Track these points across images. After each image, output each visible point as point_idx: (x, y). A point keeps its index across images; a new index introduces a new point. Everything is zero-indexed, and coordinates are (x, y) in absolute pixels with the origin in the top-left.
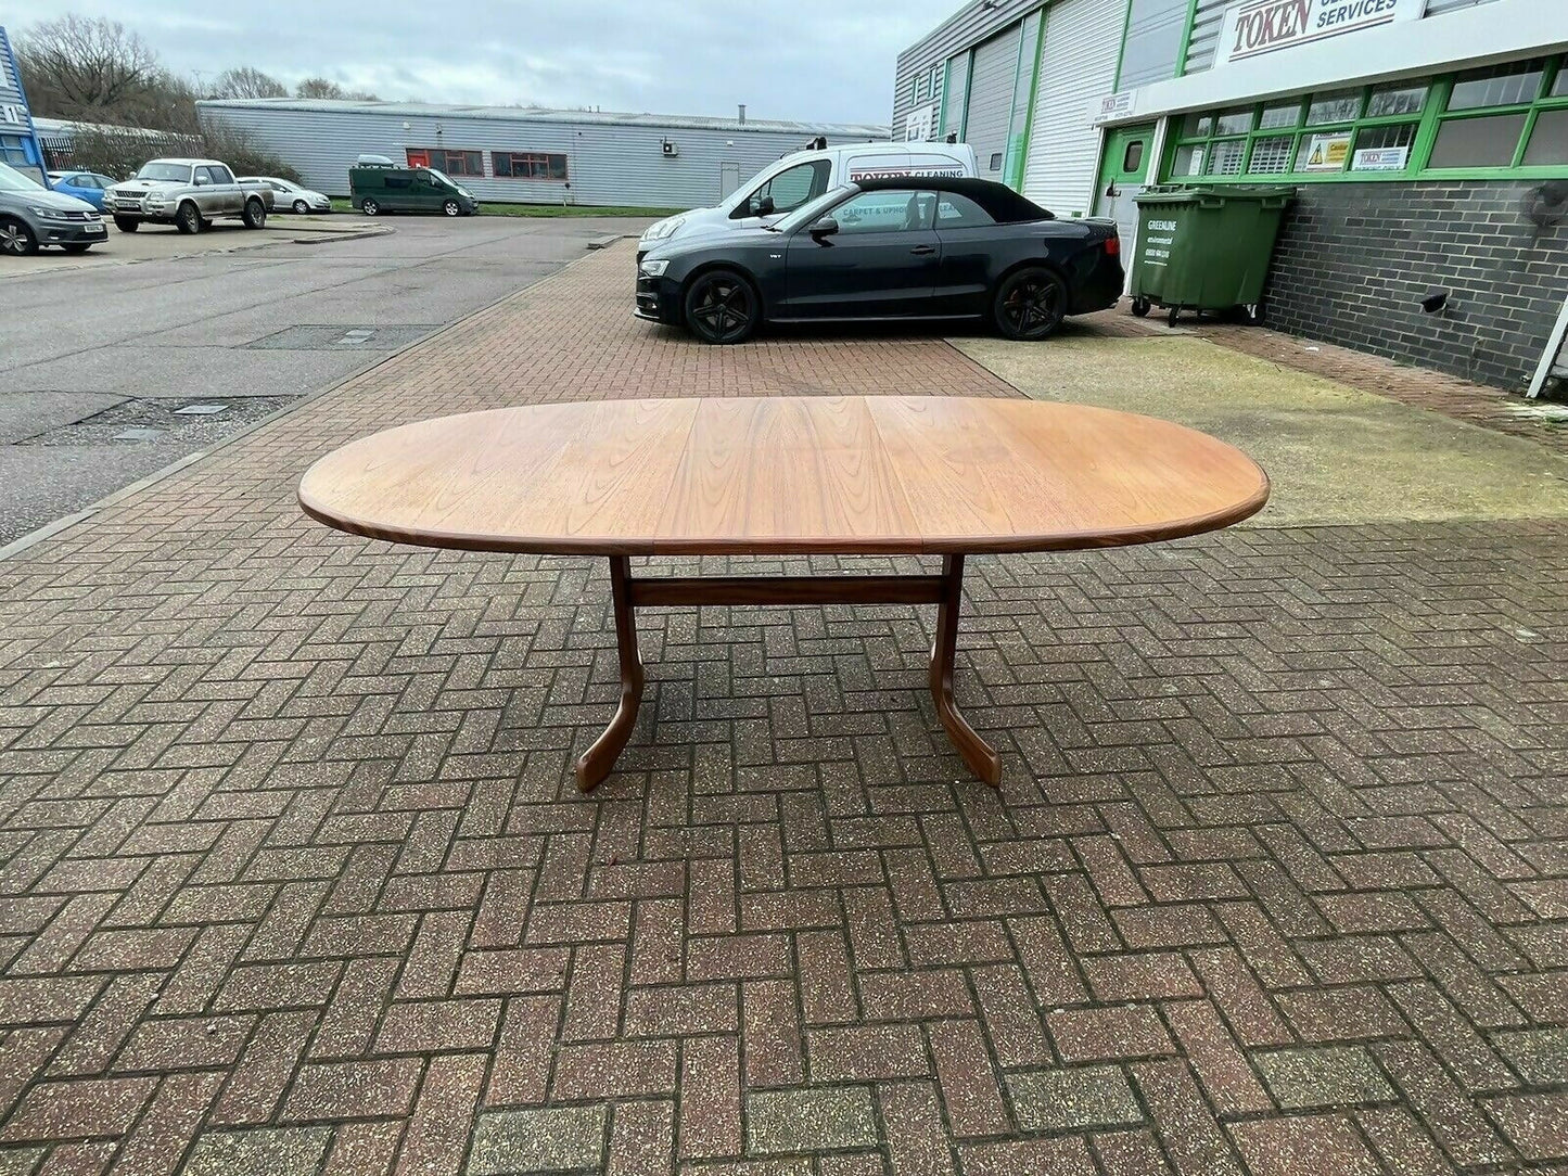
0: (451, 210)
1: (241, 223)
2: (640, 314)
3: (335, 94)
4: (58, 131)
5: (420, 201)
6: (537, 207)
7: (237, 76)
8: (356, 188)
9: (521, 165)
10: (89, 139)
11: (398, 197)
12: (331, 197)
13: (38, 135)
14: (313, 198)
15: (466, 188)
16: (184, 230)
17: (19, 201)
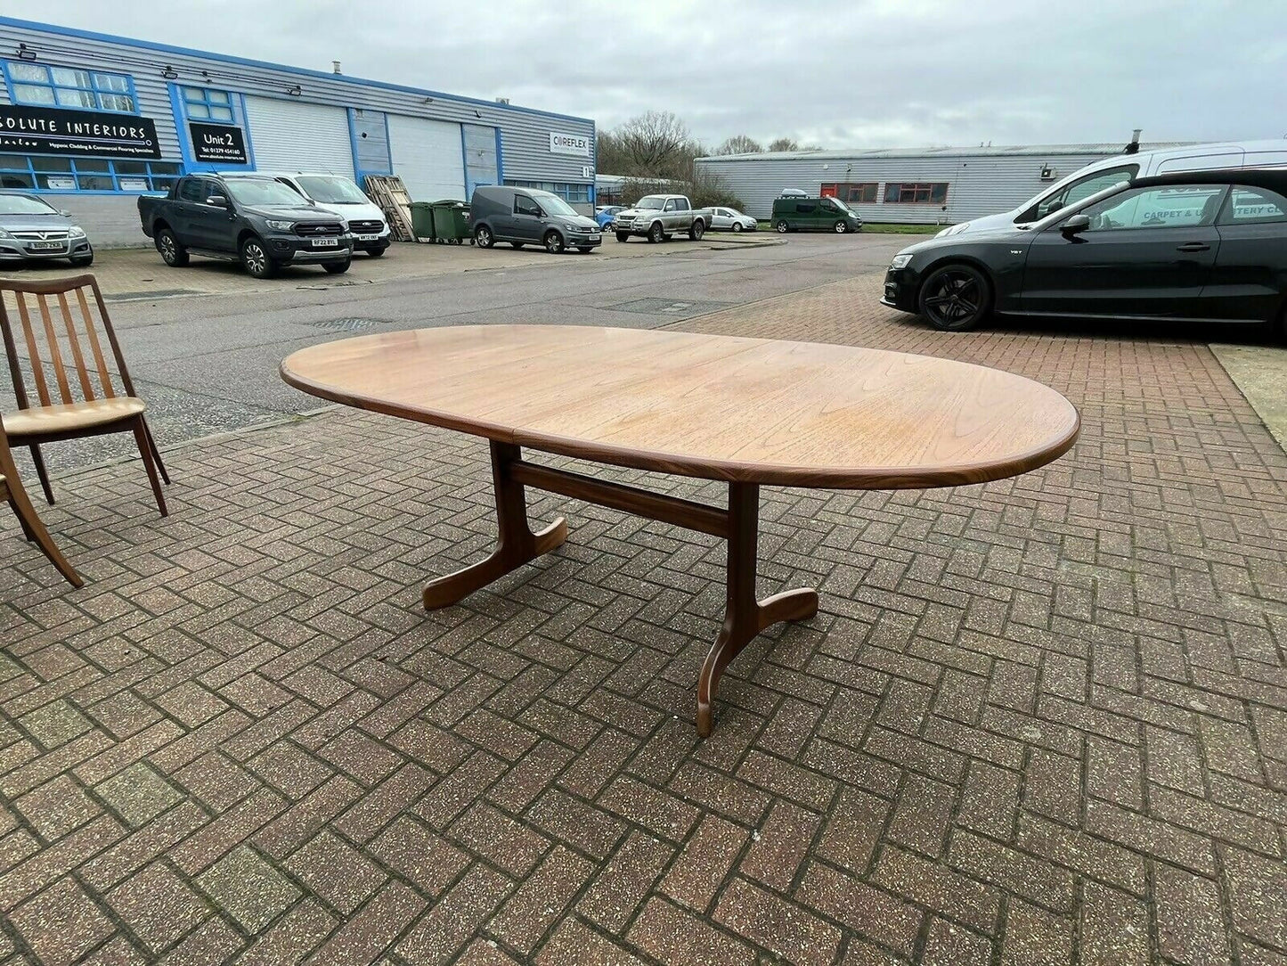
0: (839, 229)
1: (688, 237)
2: (885, 301)
3: (794, 148)
4: (616, 183)
5: (818, 222)
6: (909, 226)
7: (734, 142)
8: (776, 213)
9: (908, 192)
10: (631, 186)
11: (803, 219)
12: (759, 221)
13: (597, 186)
14: (746, 220)
15: (856, 212)
16: (651, 241)
17: (561, 221)
